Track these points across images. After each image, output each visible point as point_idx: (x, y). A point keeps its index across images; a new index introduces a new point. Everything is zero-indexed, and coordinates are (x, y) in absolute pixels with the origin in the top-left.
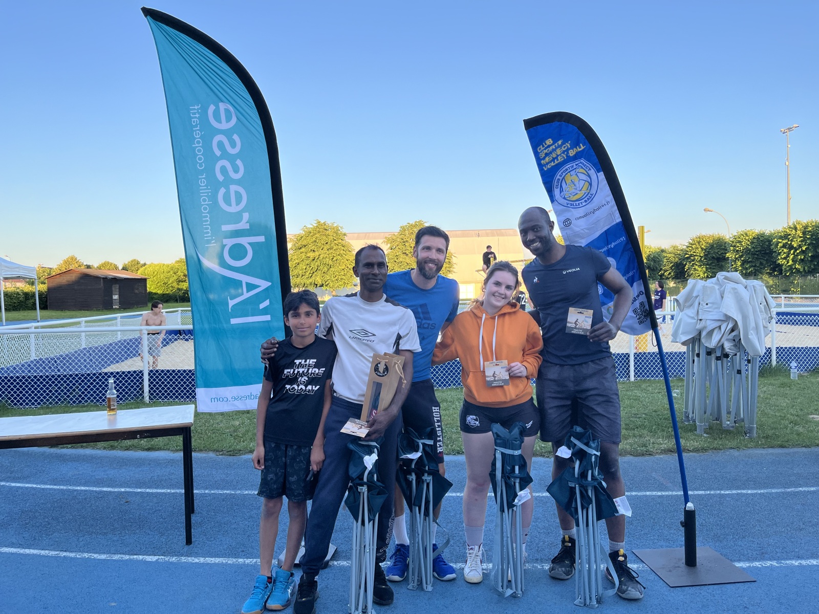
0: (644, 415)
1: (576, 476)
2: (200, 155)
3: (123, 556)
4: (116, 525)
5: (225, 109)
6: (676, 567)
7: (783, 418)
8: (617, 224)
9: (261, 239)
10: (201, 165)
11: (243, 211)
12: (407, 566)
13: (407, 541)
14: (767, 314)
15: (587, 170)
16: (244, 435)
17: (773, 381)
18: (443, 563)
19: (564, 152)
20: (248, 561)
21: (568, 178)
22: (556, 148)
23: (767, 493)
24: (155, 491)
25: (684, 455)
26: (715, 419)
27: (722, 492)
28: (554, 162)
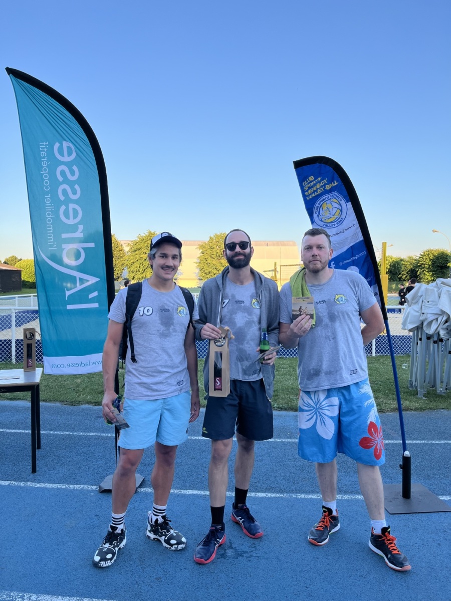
0: (380, 382)
2: (46, 179)
5: (67, 146)
6: (395, 499)
8: (360, 242)
9: (92, 245)
10: (47, 188)
11: (79, 223)
15: (339, 200)
16: (84, 389)
19: (322, 187)
20: (77, 487)
21: (325, 206)
24: (13, 431)
25: (404, 413)
26: (431, 386)
27: (434, 442)
28: (315, 194)
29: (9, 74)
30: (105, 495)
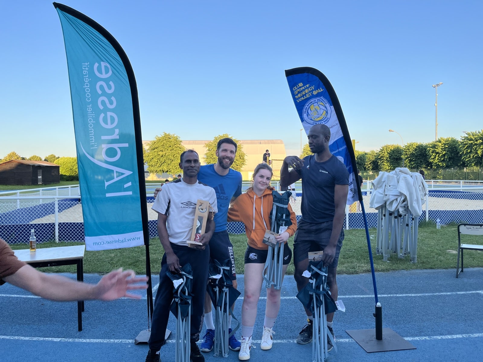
0: (354, 250)
1: (314, 288)
2: (88, 93)
3: (39, 338)
4: (35, 319)
5: (105, 66)
6: (370, 340)
7: (432, 252)
9: (126, 145)
10: (89, 99)
11: (116, 128)
12: (213, 342)
13: (213, 327)
14: (423, 192)
16: (117, 262)
17: (426, 230)
18: (235, 340)
20: (116, 341)
23: (423, 296)
25: (376, 274)
26: (394, 252)
27: (397, 295)
30: (141, 346)
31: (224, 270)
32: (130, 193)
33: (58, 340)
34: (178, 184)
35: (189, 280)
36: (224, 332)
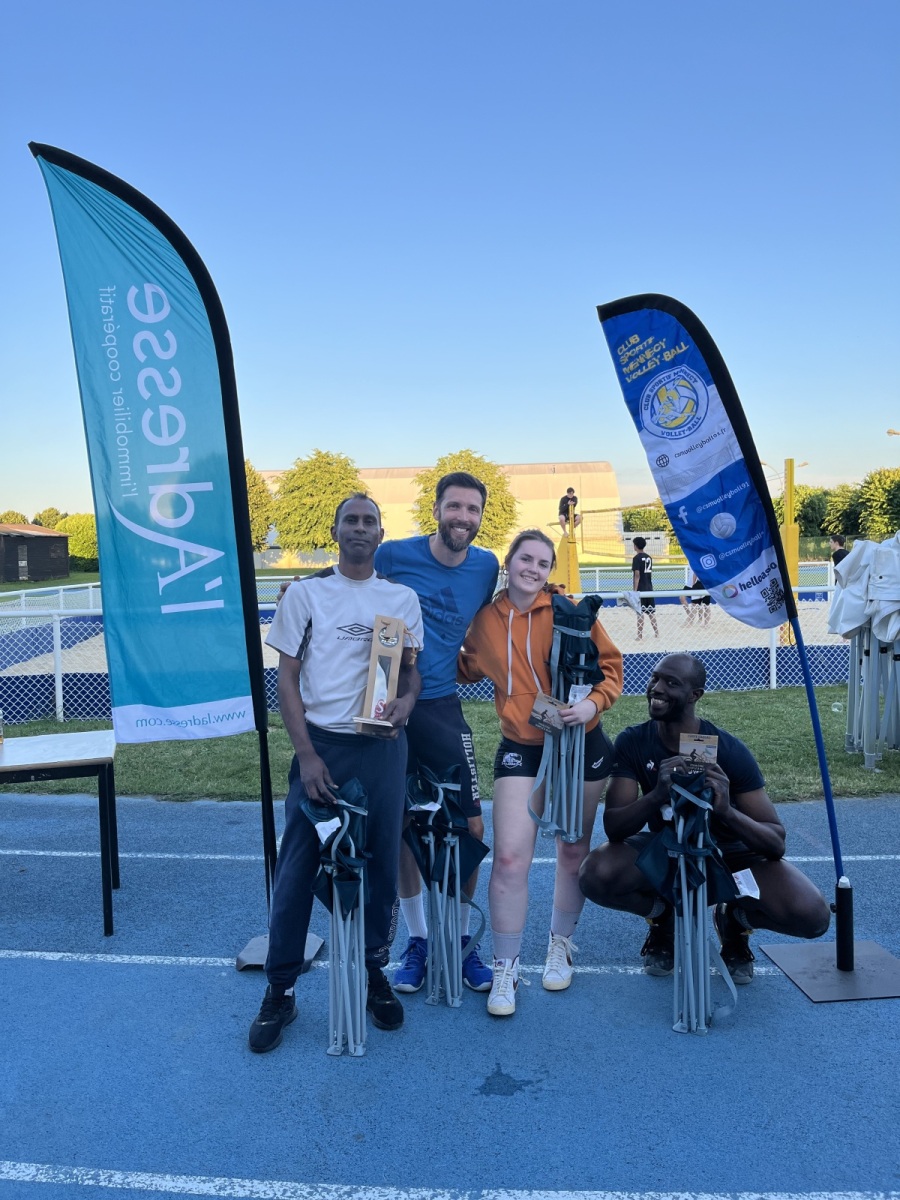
0: (787, 741)
1: (679, 841)
2: (113, 359)
3: (11, 952)
4: (5, 906)
5: (153, 293)
6: (824, 972)
8: (737, 463)
9: (208, 486)
10: (115, 376)
11: (181, 444)
12: (424, 970)
15: (691, 382)
18: (478, 965)
19: (656, 355)
20: (193, 961)
21: (663, 395)
22: (645, 349)
26: (892, 746)
27: (898, 857)
28: (642, 370)
29: (35, 155)
30: (251, 975)
31: (446, 791)
32: (219, 604)
33: (57, 956)
34: (326, 581)
35: (359, 819)
36: (450, 946)
